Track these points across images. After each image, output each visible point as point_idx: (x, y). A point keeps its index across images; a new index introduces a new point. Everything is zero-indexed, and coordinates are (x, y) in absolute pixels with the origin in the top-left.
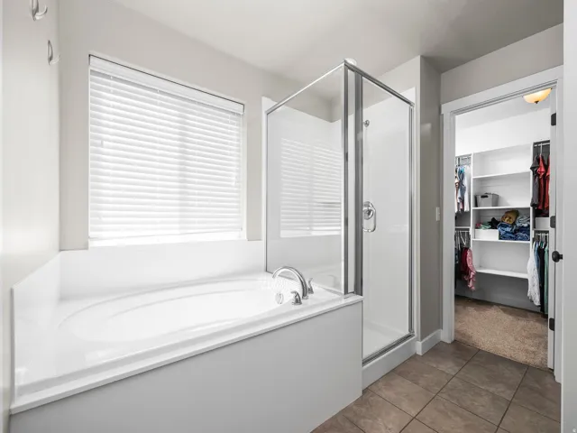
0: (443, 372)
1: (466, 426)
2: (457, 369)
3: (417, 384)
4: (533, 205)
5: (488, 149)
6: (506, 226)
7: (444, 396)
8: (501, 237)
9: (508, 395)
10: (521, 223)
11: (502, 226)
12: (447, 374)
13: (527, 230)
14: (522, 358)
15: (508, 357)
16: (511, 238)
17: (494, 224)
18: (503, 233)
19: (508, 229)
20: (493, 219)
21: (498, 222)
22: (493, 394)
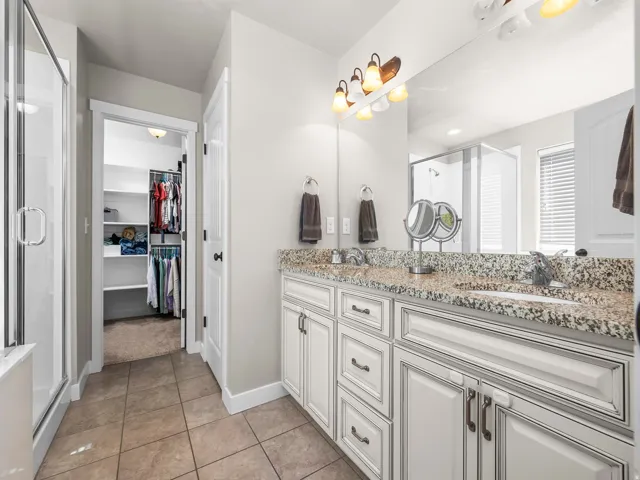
0: (114, 398)
1: (164, 420)
2: (124, 387)
3: (98, 425)
4: (151, 223)
5: (119, 164)
6: (127, 241)
7: (131, 414)
8: (123, 252)
9: (172, 379)
10: (140, 238)
11: (123, 241)
12: (119, 398)
13: (144, 245)
14: (163, 351)
15: (154, 355)
16: (132, 253)
17: (115, 240)
18: (124, 248)
19: (129, 245)
20: (114, 235)
21: (119, 238)
22: (164, 386)
